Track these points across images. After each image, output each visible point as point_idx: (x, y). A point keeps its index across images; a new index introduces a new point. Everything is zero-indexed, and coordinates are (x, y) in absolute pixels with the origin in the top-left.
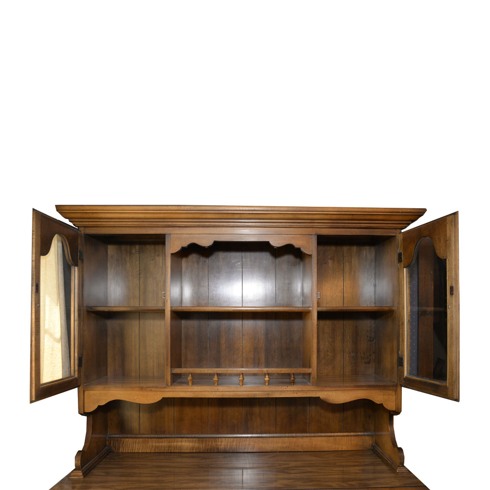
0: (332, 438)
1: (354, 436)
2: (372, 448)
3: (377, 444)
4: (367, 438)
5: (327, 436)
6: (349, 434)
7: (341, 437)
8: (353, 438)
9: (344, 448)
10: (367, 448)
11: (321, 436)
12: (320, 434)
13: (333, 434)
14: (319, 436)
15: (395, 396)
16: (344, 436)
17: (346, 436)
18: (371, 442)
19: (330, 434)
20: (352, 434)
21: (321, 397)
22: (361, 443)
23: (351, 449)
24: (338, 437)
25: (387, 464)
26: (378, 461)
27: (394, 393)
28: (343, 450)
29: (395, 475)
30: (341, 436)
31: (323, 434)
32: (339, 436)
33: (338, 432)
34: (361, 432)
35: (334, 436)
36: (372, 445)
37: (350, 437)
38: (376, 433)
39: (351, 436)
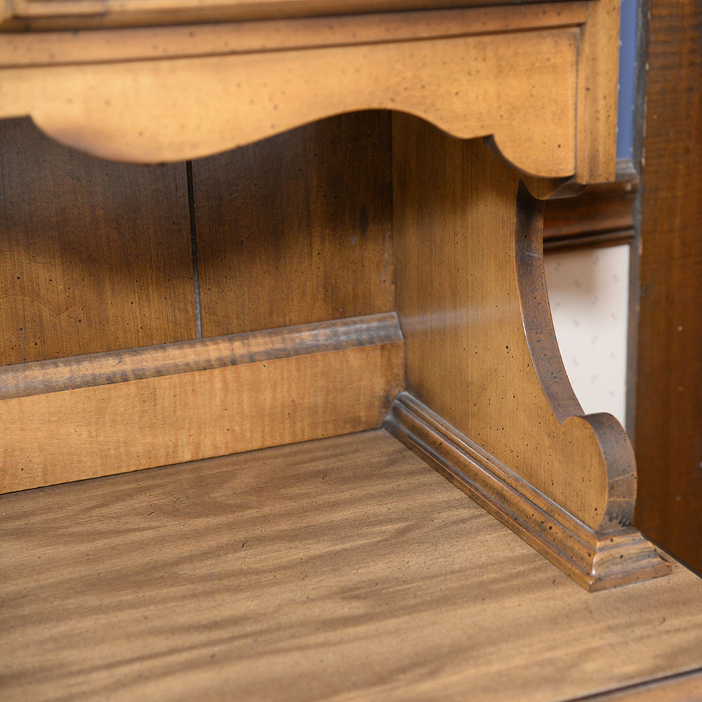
0: (130, 388)
1: (272, 356)
2: (389, 417)
3: (419, 390)
4: (355, 359)
5: (93, 382)
6: (239, 348)
7: (187, 377)
8: (266, 371)
9: (213, 442)
10: (356, 421)
11: (49, 389)
12: (37, 374)
13: (129, 363)
14: (30, 392)
15: (570, 78)
16: (207, 366)
17: (222, 364)
18: (379, 385)
19: (108, 365)
20: (259, 344)
21: (40, 119)
22: (320, 400)
23: (256, 445)
24: (164, 381)
25: (511, 520)
26: (449, 506)
27: (569, 55)
28: (207, 452)
29: (583, 595)
30: (189, 368)
31: (61, 372)
32: (177, 370)
33: (162, 346)
34: (309, 322)
35: (139, 375)
36: (386, 402)
37: (245, 370)
38: (415, 321)
39: (252, 359)
